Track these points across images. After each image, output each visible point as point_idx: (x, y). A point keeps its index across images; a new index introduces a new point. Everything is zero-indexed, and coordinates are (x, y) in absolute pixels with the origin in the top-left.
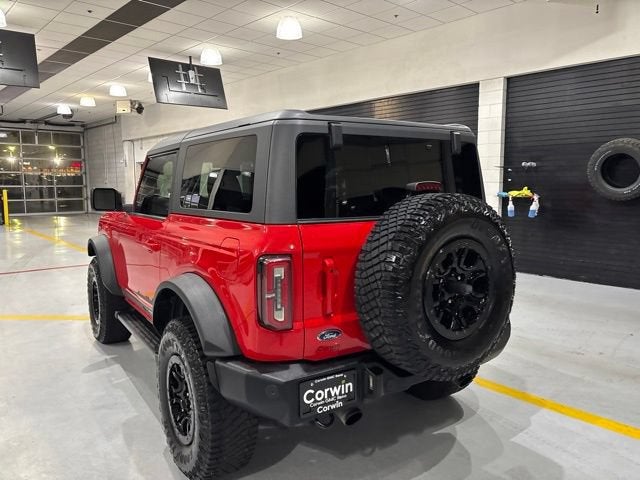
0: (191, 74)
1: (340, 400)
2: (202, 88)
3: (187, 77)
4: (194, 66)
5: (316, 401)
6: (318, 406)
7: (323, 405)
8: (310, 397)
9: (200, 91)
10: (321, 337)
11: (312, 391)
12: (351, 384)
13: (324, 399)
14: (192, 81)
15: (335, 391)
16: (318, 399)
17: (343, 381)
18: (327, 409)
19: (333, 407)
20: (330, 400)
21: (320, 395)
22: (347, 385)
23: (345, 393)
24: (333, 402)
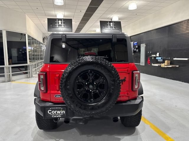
0: (111, 24)
1: (60, 115)
2: (115, 27)
3: (110, 25)
4: (112, 21)
5: (52, 113)
6: (53, 115)
7: (54, 115)
8: (50, 112)
9: (114, 28)
10: (56, 96)
11: (51, 111)
12: (64, 111)
13: (55, 113)
14: (112, 26)
15: (58, 112)
16: (53, 113)
17: (62, 110)
18: (55, 116)
19: (58, 116)
20: (57, 114)
21: (53, 112)
22: (63, 111)
23: (62, 114)
24: (58, 115)
